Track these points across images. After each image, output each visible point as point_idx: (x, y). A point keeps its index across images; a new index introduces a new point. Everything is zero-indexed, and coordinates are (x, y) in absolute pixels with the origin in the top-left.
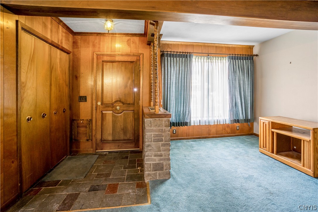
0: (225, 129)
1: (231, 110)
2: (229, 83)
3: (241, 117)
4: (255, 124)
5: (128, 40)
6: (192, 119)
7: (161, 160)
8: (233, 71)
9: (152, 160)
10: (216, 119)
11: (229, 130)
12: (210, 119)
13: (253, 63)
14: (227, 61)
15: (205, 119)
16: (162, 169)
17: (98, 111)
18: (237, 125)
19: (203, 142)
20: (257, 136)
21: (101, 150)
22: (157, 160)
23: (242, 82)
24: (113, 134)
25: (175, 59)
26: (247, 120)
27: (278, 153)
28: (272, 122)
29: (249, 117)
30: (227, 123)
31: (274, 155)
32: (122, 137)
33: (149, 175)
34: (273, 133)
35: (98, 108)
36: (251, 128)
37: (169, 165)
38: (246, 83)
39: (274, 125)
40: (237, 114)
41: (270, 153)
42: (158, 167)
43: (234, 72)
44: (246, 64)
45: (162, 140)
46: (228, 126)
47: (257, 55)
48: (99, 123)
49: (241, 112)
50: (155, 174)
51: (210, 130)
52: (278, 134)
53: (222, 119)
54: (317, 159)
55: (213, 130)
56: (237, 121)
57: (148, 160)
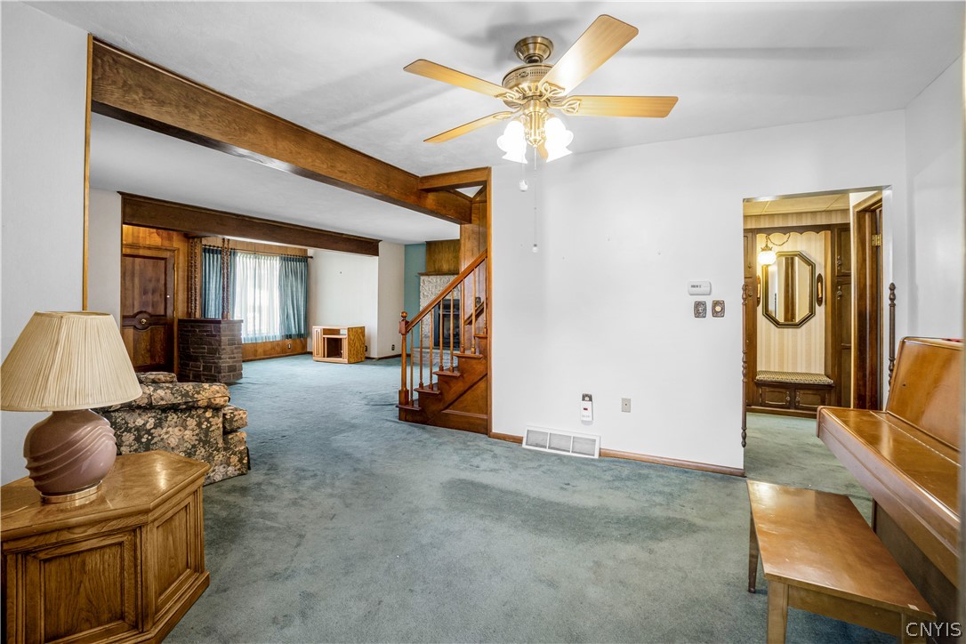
0: (274, 348)
1: (282, 322)
2: (280, 290)
3: (294, 331)
4: (309, 340)
7: (234, 362)
8: (285, 275)
9: (226, 362)
10: (264, 335)
11: (278, 349)
12: (257, 336)
13: (307, 266)
14: (278, 262)
16: (235, 370)
18: (289, 342)
19: (250, 363)
20: (311, 353)
22: (231, 362)
23: (294, 289)
24: (135, 358)
25: (215, 256)
26: (300, 335)
28: (323, 330)
29: (303, 332)
30: (278, 339)
31: (326, 359)
34: (324, 338)
36: (305, 346)
38: (300, 290)
39: (326, 331)
40: (289, 328)
41: (322, 359)
44: (300, 266)
46: (278, 345)
47: (311, 257)
49: (293, 325)
51: (256, 351)
52: (328, 339)
53: (271, 335)
54: (350, 351)
55: (260, 351)
56: (289, 337)
57: (223, 363)
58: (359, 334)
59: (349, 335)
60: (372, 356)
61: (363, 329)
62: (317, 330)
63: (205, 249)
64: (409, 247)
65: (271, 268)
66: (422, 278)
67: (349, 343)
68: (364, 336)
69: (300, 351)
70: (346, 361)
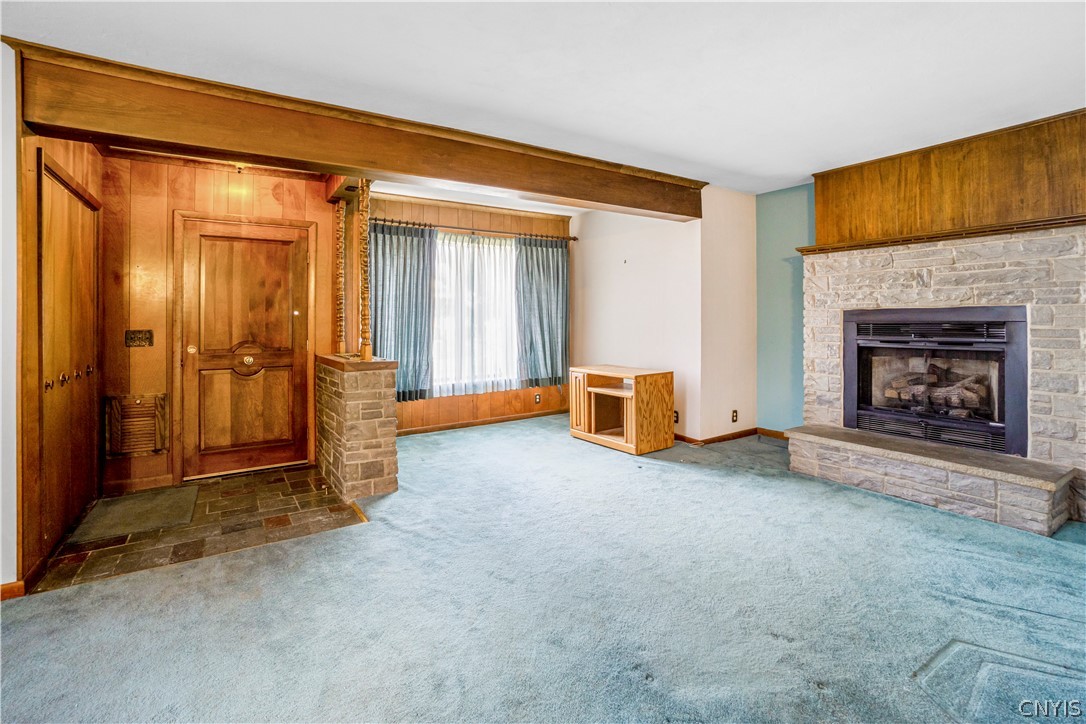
0: (510, 403)
1: (522, 358)
2: (518, 299)
3: (544, 373)
5: (276, 187)
6: (436, 385)
7: (378, 455)
8: (526, 273)
9: (359, 457)
10: (489, 380)
11: (518, 405)
12: (476, 381)
13: (568, 254)
14: (514, 247)
15: (466, 380)
16: (380, 473)
17: (189, 370)
18: (536, 391)
21: (200, 473)
22: (370, 456)
23: (544, 297)
24: (235, 429)
25: (395, 238)
26: (554, 380)
27: (597, 431)
28: (588, 375)
29: (560, 374)
30: (515, 386)
31: (593, 436)
32: (260, 435)
33: (354, 488)
34: (590, 393)
35: (189, 363)
37: (396, 463)
38: (554, 298)
39: (593, 380)
40: (535, 367)
41: (585, 435)
42: (373, 470)
43: (529, 273)
44: (554, 255)
45: (379, 415)
46: (517, 396)
47: (575, 239)
48: (192, 402)
49: (542, 362)
50: (366, 486)
51: (476, 408)
52: (597, 395)
53: (502, 379)
54: (640, 426)
55: (484, 407)
56: (534, 382)
57: (350, 458)
58: (660, 388)
59: (637, 392)
60: (688, 434)
61: (668, 377)
62: (577, 373)
63: (375, 226)
64: (766, 200)
65: (501, 260)
66: (808, 260)
67: (638, 410)
68: (671, 393)
69: (557, 409)
70: (632, 447)
